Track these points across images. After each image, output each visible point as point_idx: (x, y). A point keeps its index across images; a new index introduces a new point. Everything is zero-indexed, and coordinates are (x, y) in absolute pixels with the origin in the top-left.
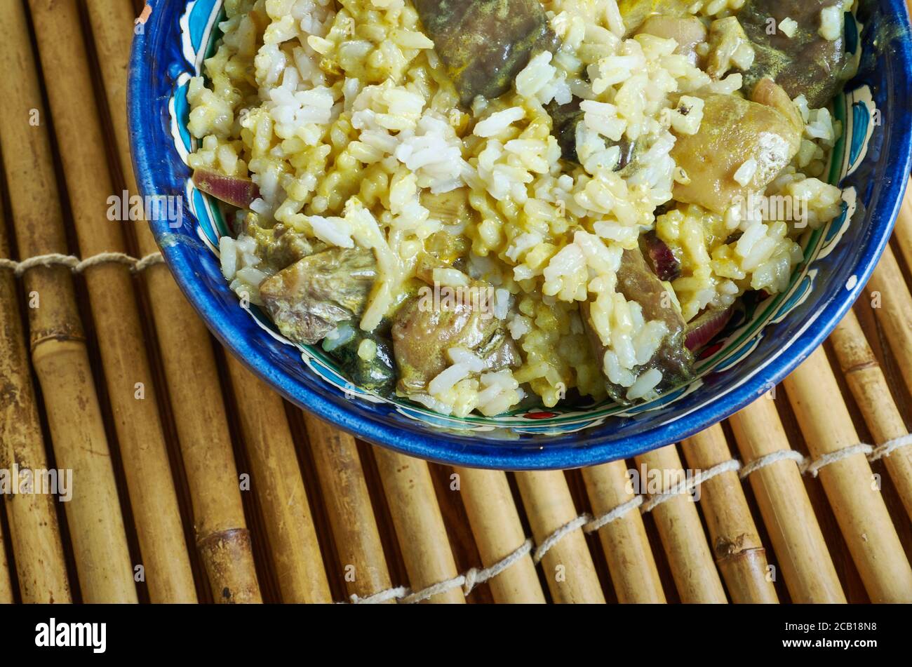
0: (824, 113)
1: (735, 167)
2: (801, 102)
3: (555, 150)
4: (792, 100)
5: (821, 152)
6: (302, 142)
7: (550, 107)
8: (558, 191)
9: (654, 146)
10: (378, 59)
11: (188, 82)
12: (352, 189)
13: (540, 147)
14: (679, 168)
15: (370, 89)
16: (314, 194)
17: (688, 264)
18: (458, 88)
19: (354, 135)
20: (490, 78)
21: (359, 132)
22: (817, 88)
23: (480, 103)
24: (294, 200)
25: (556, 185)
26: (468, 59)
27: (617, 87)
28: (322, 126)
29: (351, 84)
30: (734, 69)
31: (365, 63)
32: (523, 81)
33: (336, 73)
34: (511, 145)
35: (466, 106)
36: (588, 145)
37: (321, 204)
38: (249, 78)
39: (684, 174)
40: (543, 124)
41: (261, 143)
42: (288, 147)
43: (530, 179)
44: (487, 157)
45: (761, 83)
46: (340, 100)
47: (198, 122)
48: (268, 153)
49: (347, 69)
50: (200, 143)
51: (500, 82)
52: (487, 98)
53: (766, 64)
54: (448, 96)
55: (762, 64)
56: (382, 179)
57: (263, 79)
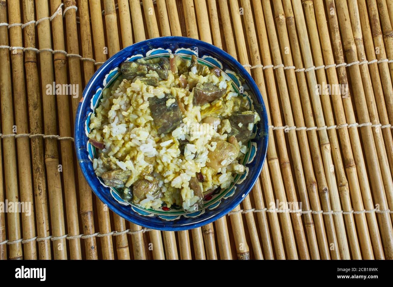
0: (245, 147)
1: (222, 160)
2: (240, 143)
3: (179, 152)
4: (238, 142)
5: (243, 155)
6: (117, 138)
7: (180, 141)
8: (178, 162)
9: (203, 154)
10: (139, 121)
11: (91, 114)
12: (128, 153)
13: (175, 151)
14: (209, 159)
15: (136, 129)
16: (118, 151)
17: (207, 180)
18: (158, 131)
19: (130, 140)
20: (166, 130)
21: (132, 139)
22: (245, 140)
23: (163, 135)
24: (113, 152)
25: (178, 161)
26: (162, 125)
27: (197, 139)
28: (123, 134)
29: (131, 125)
30: (226, 132)
31: (135, 121)
32: (174, 133)
33: (128, 121)
34: (169, 150)
35: (159, 135)
36: (187, 153)
37: (120, 155)
38: (106, 115)
39: (209, 161)
40: (178, 144)
41: (107, 136)
42: (114, 138)
43: (172, 159)
44: (162, 152)
45: (232, 137)
46: (128, 128)
47: (92, 126)
48: (108, 138)
49: (131, 121)
50: (92, 131)
51: (168, 132)
52: (165, 134)
53: (234, 132)
54: (155, 132)
55: (233, 132)
56: (136, 153)
57: (110, 118)
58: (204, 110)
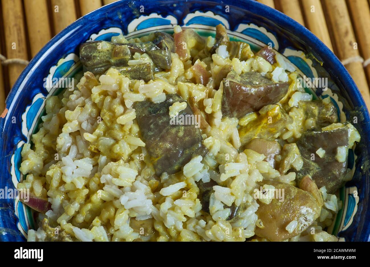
0: (334, 197)
1: (287, 223)
2: (323, 190)
3: (199, 206)
4: (319, 189)
5: (331, 215)
6: (75, 186)
7: (199, 183)
8: (198, 227)
9: (248, 209)
10: (117, 149)
11: (23, 146)
12: (96, 213)
13: (191, 204)
14: (260, 220)
15: (112, 164)
16: (78, 213)
18: (155, 167)
19: (101, 186)
20: (171, 165)
21: (104, 185)
22: (332, 184)
23: (165, 176)
24: (67, 214)
25: (197, 224)
26: (162, 154)
27: (233, 178)
28: (86, 178)
29: (103, 159)
30: (292, 169)
31: (110, 149)
32: (187, 169)
33: (96, 152)
34: (178, 202)
35: (158, 176)
36: (215, 206)
37: (80, 219)
38: (53, 146)
39: (262, 224)
40: (195, 192)
41: (55, 183)
42: (68, 187)
43: (185, 219)
44: (165, 206)
45: (305, 178)
46: (96, 165)
47: (25, 167)
48: (57, 188)
49: (102, 151)
50: (25, 178)
51: (176, 167)
52: (169, 173)
53: (308, 169)
54: (149, 171)
55: (306, 169)
56: (112, 210)
57: (60, 149)
58: (246, 127)
